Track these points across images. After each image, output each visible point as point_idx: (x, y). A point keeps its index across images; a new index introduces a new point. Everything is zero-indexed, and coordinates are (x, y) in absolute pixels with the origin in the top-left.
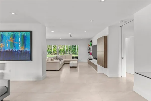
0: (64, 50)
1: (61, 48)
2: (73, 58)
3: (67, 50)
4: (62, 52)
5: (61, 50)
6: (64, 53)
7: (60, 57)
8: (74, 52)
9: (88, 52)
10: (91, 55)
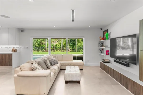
0: (61, 46)
1: (57, 43)
2: (75, 58)
3: (64, 45)
4: (58, 47)
5: (57, 45)
6: (61, 49)
7: (53, 58)
8: (73, 47)
9: (100, 50)
10: (107, 54)
